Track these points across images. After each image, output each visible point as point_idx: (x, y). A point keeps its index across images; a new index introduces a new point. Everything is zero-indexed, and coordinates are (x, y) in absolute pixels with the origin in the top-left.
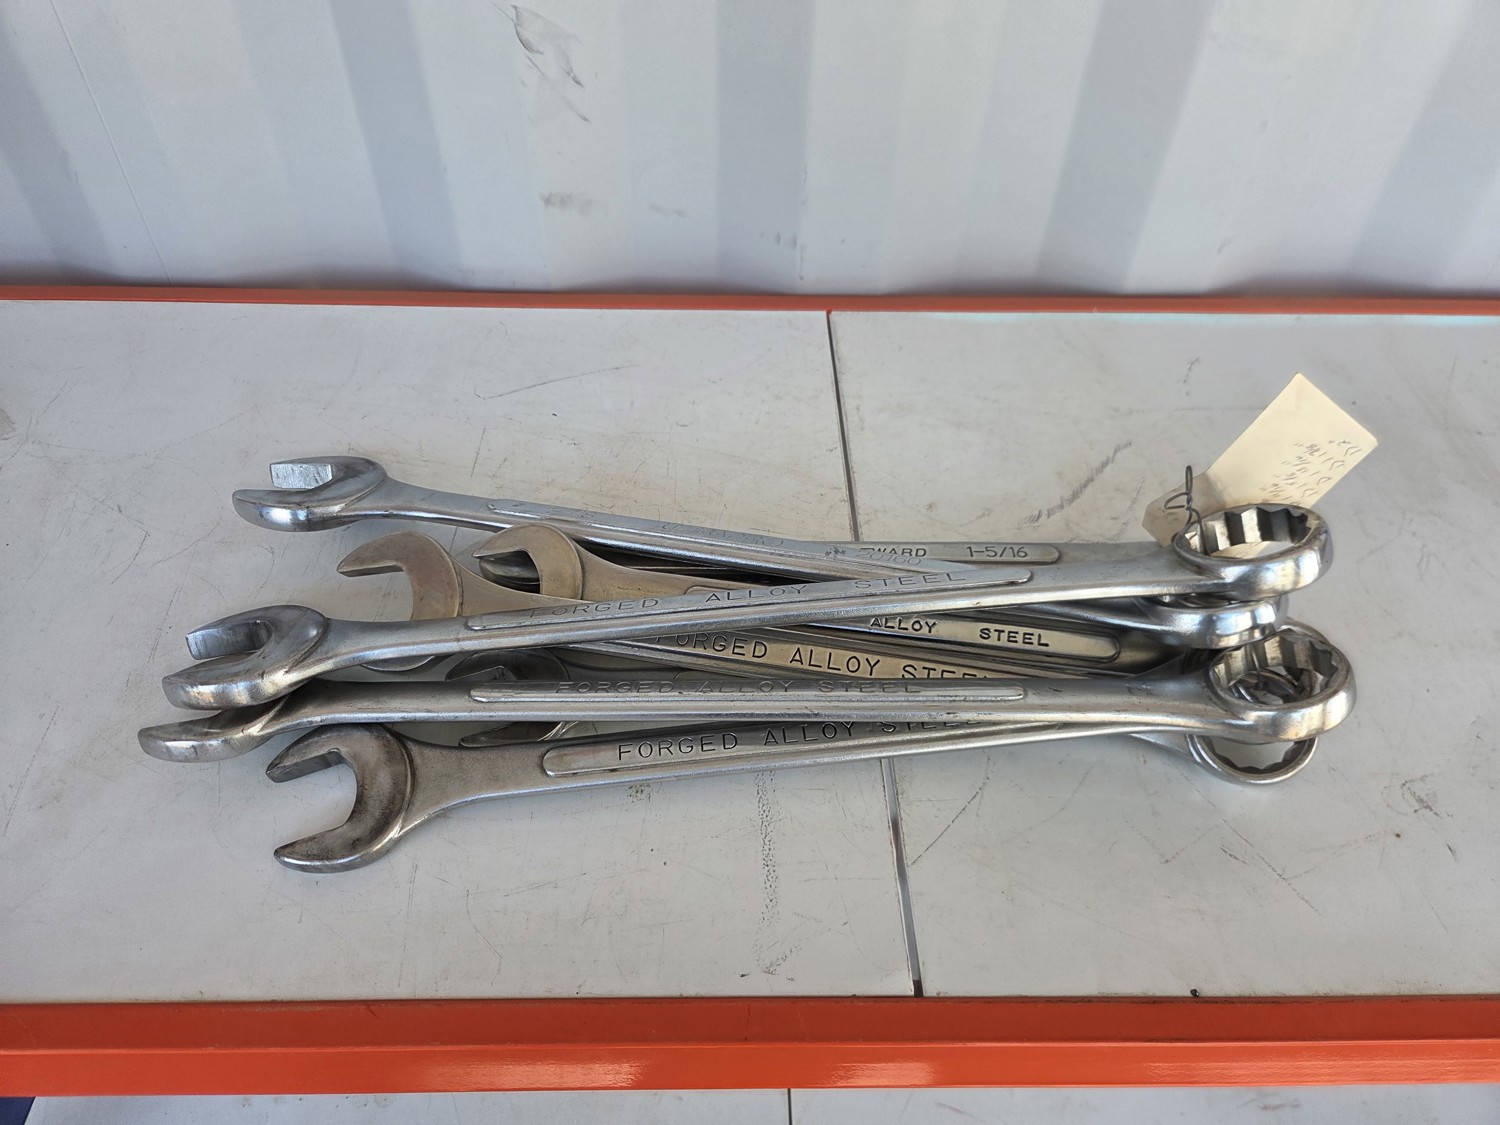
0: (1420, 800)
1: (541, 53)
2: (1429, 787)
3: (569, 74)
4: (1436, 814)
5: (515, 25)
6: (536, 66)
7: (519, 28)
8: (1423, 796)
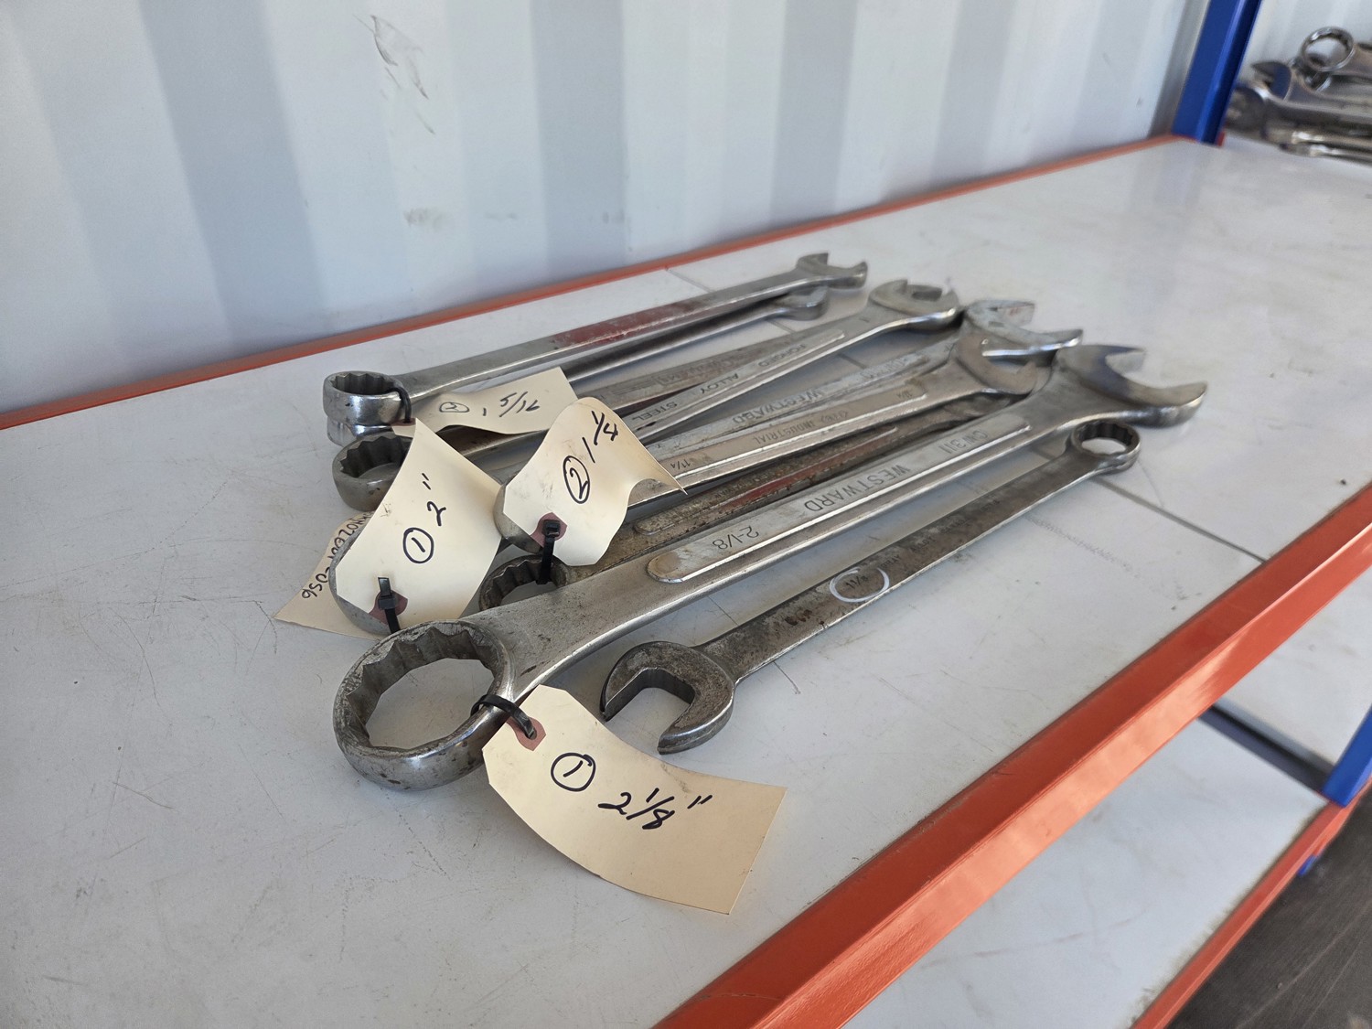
1: (396, 64)
3: (417, 85)
5: (375, 36)
6: (393, 77)
7: (378, 40)
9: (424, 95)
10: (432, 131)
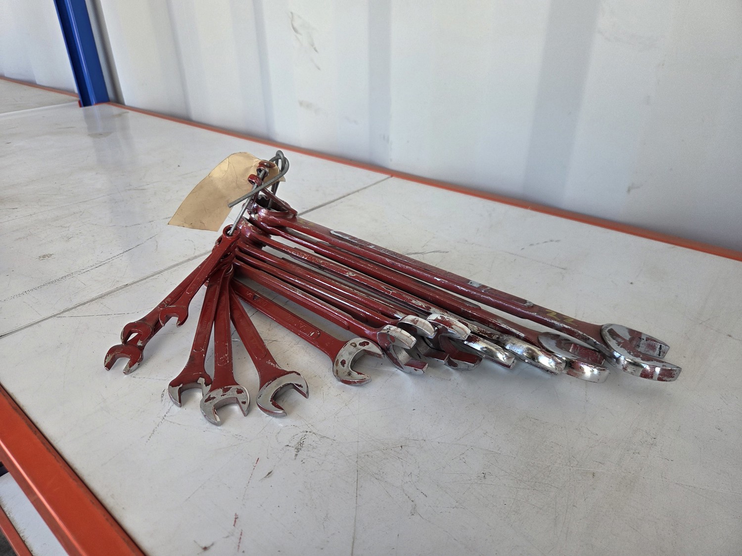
0: (301, 444)
1: (301, 34)
2: (319, 443)
3: (312, 46)
4: (296, 455)
6: (299, 40)
7: (292, 22)
8: (306, 444)
9: (316, 51)
10: (319, 69)
